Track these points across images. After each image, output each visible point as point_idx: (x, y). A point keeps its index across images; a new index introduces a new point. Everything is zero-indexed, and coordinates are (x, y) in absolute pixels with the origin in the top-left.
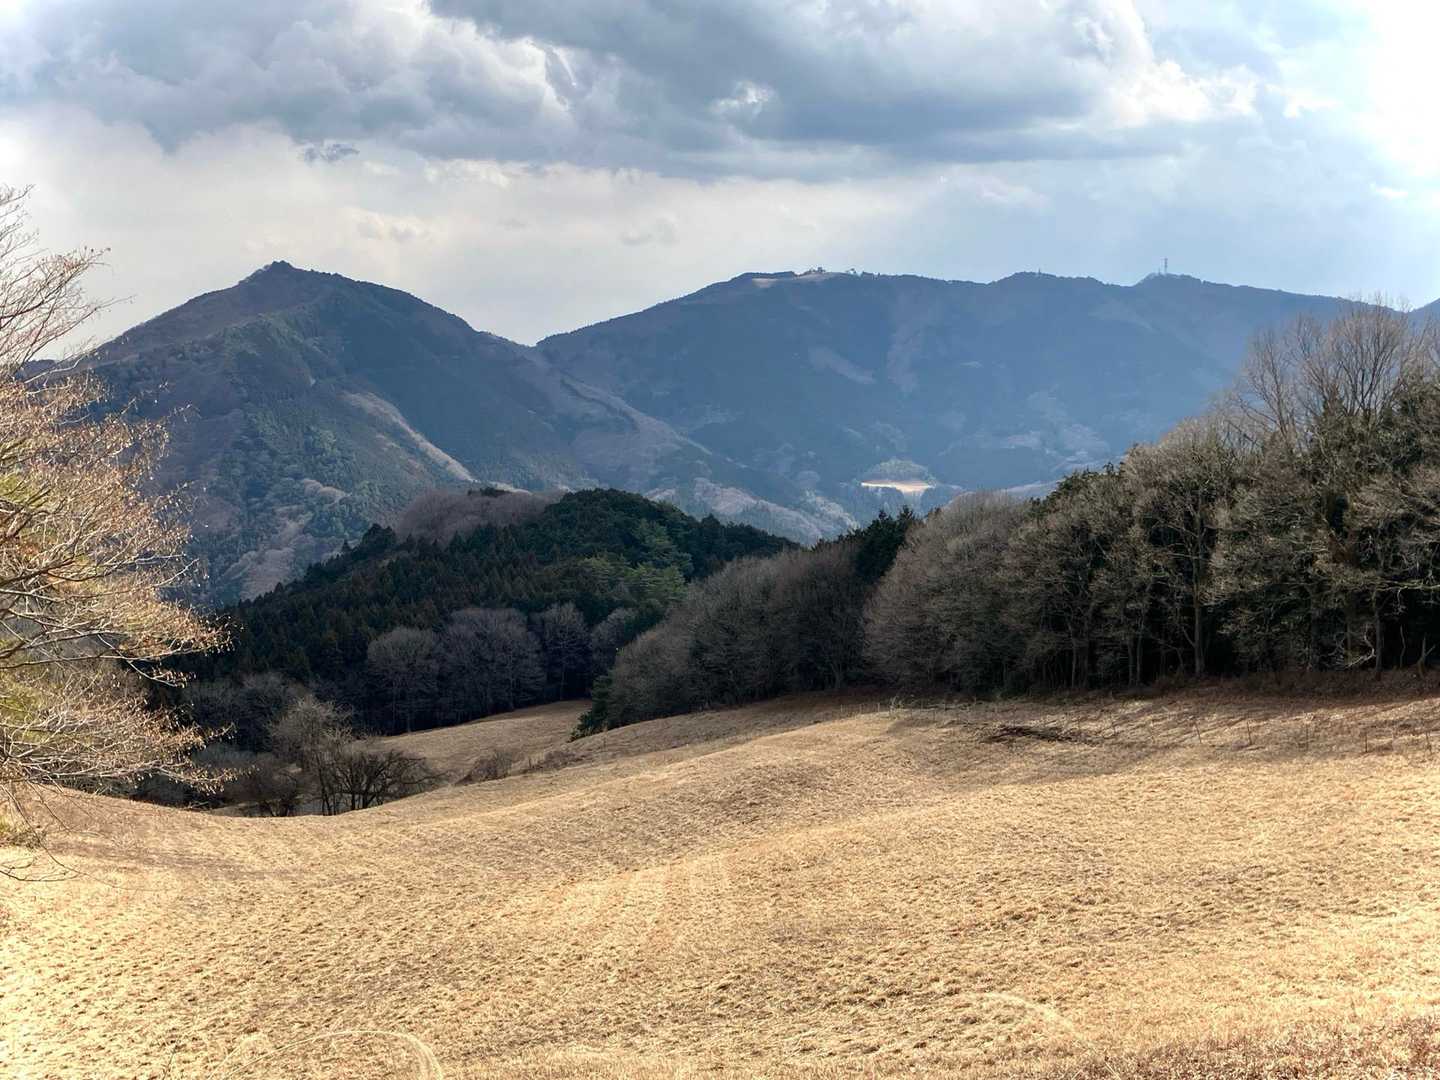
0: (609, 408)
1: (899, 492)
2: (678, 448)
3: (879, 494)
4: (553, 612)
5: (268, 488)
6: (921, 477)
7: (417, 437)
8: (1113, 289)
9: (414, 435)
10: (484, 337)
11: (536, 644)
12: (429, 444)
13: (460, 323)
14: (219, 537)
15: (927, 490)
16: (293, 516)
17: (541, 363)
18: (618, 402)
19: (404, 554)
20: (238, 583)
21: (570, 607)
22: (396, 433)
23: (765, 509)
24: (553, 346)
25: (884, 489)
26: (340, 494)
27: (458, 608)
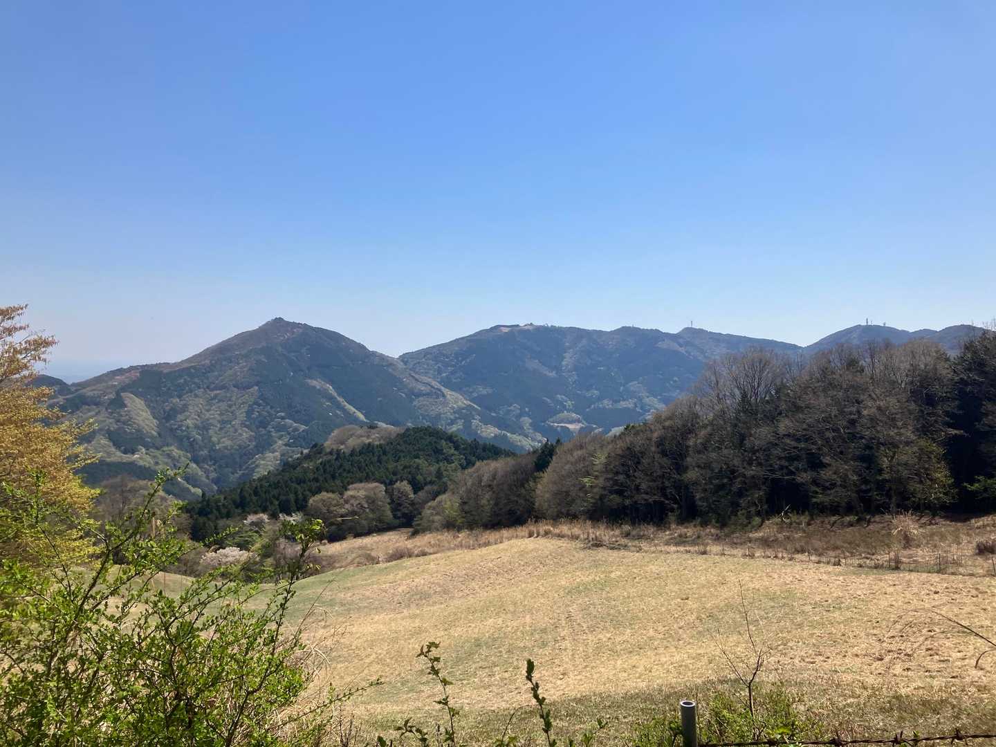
0: (432, 387)
1: (568, 428)
2: (464, 406)
3: (559, 429)
4: (398, 484)
5: (269, 424)
6: (579, 421)
7: (340, 399)
8: (667, 335)
9: (338, 399)
10: (374, 353)
11: (388, 500)
12: (346, 403)
13: (362, 347)
14: (245, 448)
15: (582, 428)
16: (280, 438)
17: (401, 365)
18: (436, 384)
19: (330, 457)
20: (253, 470)
21: (405, 482)
22: (331, 398)
23: (505, 436)
24: (405, 358)
25: (562, 426)
26: (303, 427)
27: (352, 483)
